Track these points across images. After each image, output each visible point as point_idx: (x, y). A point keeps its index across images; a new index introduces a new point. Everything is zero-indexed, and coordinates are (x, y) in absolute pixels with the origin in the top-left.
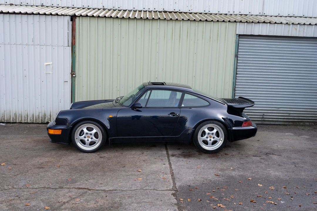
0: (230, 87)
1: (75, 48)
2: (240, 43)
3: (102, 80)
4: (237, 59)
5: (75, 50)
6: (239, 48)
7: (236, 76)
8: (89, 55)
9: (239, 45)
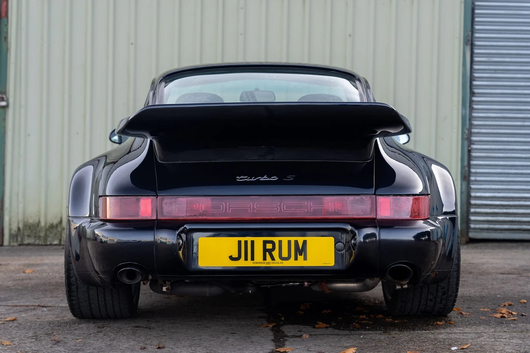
0: (455, 130)
1: (7, 25)
2: (479, 6)
3: (84, 116)
4: (472, 54)
5: (7, 32)
6: (477, 19)
7: (471, 102)
8: (45, 45)
9: (477, 11)
